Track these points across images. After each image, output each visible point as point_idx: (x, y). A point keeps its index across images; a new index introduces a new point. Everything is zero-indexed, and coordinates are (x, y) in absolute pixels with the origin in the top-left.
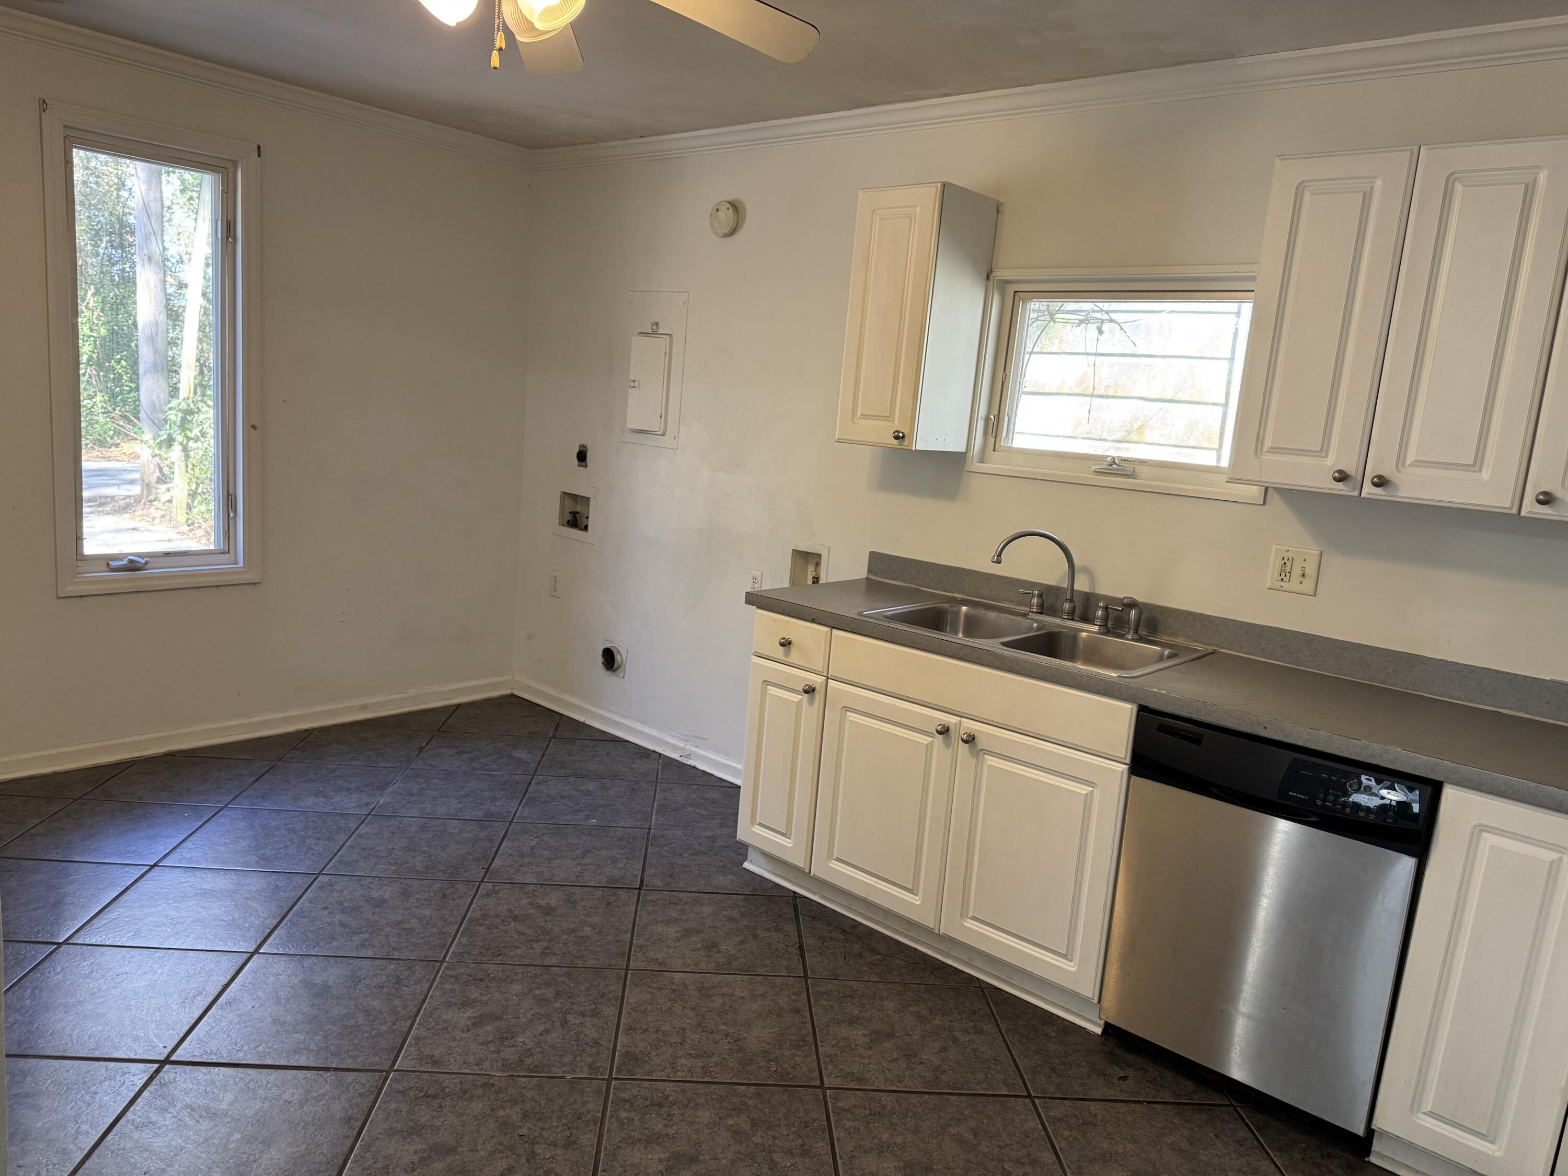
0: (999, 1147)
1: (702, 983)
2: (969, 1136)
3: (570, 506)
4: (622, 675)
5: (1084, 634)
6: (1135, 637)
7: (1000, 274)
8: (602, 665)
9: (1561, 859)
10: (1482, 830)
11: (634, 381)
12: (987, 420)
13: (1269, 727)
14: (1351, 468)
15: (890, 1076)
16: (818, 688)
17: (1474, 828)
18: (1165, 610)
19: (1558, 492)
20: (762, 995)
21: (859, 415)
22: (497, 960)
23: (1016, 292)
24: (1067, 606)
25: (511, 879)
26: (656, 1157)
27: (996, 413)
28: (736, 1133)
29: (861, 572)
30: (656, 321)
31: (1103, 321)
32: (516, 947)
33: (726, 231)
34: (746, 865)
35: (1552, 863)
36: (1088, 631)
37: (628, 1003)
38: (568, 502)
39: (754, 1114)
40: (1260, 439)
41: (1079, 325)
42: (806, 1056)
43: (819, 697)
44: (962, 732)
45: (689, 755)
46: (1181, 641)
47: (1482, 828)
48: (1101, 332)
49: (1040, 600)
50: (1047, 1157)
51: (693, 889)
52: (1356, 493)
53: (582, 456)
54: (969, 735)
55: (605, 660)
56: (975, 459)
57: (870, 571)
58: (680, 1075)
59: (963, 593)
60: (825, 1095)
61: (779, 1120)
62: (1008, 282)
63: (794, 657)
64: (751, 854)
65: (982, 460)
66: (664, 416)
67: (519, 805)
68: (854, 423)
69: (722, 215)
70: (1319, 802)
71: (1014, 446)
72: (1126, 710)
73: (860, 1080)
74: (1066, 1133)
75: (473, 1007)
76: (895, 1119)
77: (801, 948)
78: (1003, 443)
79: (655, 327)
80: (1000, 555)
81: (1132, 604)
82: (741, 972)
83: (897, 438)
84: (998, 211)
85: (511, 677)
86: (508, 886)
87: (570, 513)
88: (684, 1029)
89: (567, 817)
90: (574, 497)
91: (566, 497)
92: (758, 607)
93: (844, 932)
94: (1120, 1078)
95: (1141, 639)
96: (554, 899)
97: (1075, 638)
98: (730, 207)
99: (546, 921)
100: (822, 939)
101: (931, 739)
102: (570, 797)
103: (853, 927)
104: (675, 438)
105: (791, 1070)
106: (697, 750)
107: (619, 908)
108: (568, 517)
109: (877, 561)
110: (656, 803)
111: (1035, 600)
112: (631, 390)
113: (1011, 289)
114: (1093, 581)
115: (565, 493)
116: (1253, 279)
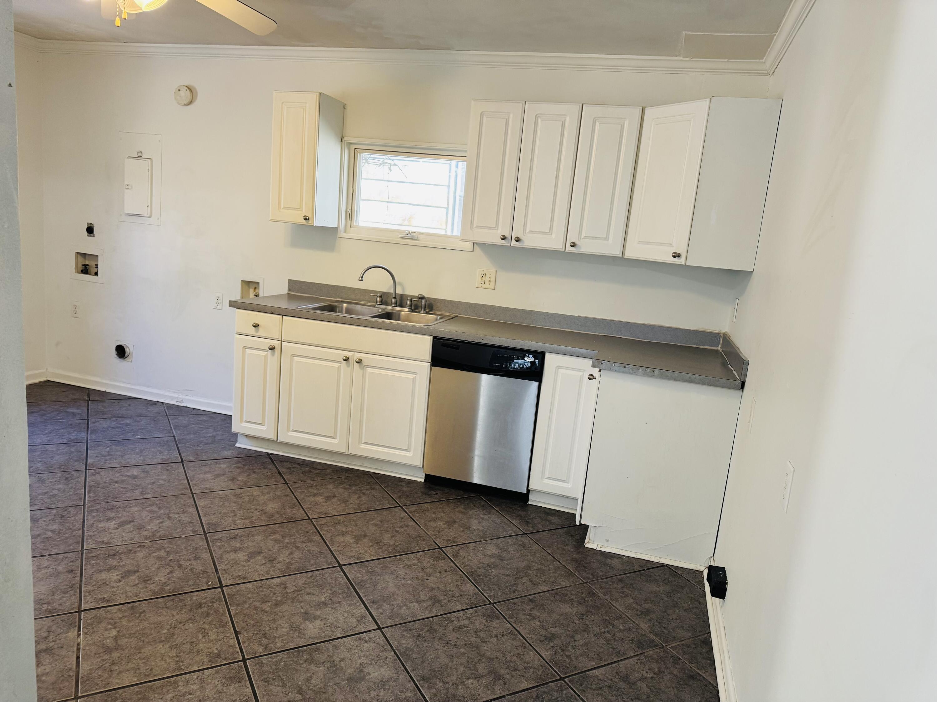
0: (393, 524)
1: (235, 493)
2: (379, 523)
3: (81, 261)
4: (131, 361)
5: (403, 313)
6: (425, 312)
7: (347, 139)
8: (116, 356)
9: (583, 374)
10: (559, 368)
11: (128, 185)
12: (346, 212)
13: (484, 339)
14: (507, 235)
15: (339, 510)
16: (276, 347)
17: (557, 367)
18: (435, 300)
19: (577, 242)
20: (267, 493)
21: (282, 207)
22: (116, 500)
23: (355, 149)
24: (393, 300)
25: (103, 466)
26: (242, 555)
27: (351, 209)
28: (276, 541)
29: (285, 291)
30: (141, 150)
31: (391, 165)
32: (125, 494)
33: (186, 102)
34: (237, 445)
35: (581, 376)
36: (404, 311)
37: (199, 506)
38: (80, 259)
39: (281, 533)
40: (472, 222)
41: (380, 166)
42: (298, 510)
43: (277, 351)
44: (355, 359)
45: (182, 400)
46: (443, 313)
47: (559, 367)
48: (390, 170)
49: (381, 299)
50: (412, 523)
51: (212, 459)
52: (509, 245)
53: (90, 230)
54: (359, 360)
55: (118, 352)
56: (342, 232)
57: (289, 290)
58: (240, 527)
59: (341, 298)
60: (312, 521)
61: (294, 533)
62: (351, 143)
63: (261, 332)
64: (240, 438)
65: (345, 232)
66: (149, 206)
67: (87, 434)
68: (280, 211)
69: (182, 93)
70: (504, 366)
71: (360, 225)
72: (428, 340)
73: (326, 514)
74: (417, 515)
75: (115, 520)
76: (346, 523)
77: (280, 473)
78: (354, 223)
79: (140, 154)
80: (362, 277)
81: (422, 298)
82: (253, 486)
83: (305, 219)
84: (344, 108)
85: (45, 370)
86: (103, 470)
87: (82, 265)
88: (234, 511)
89: (121, 436)
90: (84, 255)
91: (79, 256)
92: (237, 308)
93: (299, 464)
94: (435, 494)
95: (427, 313)
96: (135, 471)
97: (399, 315)
98: (187, 89)
99: (135, 481)
100: (290, 468)
101: (340, 364)
102: (118, 428)
103: (303, 462)
104: (158, 219)
105: (293, 516)
106: (187, 397)
107: (175, 471)
108: (80, 268)
109: (293, 285)
110: (172, 425)
111: (379, 299)
112: (126, 191)
113: (353, 147)
114: (403, 289)
115: (78, 253)
116: (466, 151)
